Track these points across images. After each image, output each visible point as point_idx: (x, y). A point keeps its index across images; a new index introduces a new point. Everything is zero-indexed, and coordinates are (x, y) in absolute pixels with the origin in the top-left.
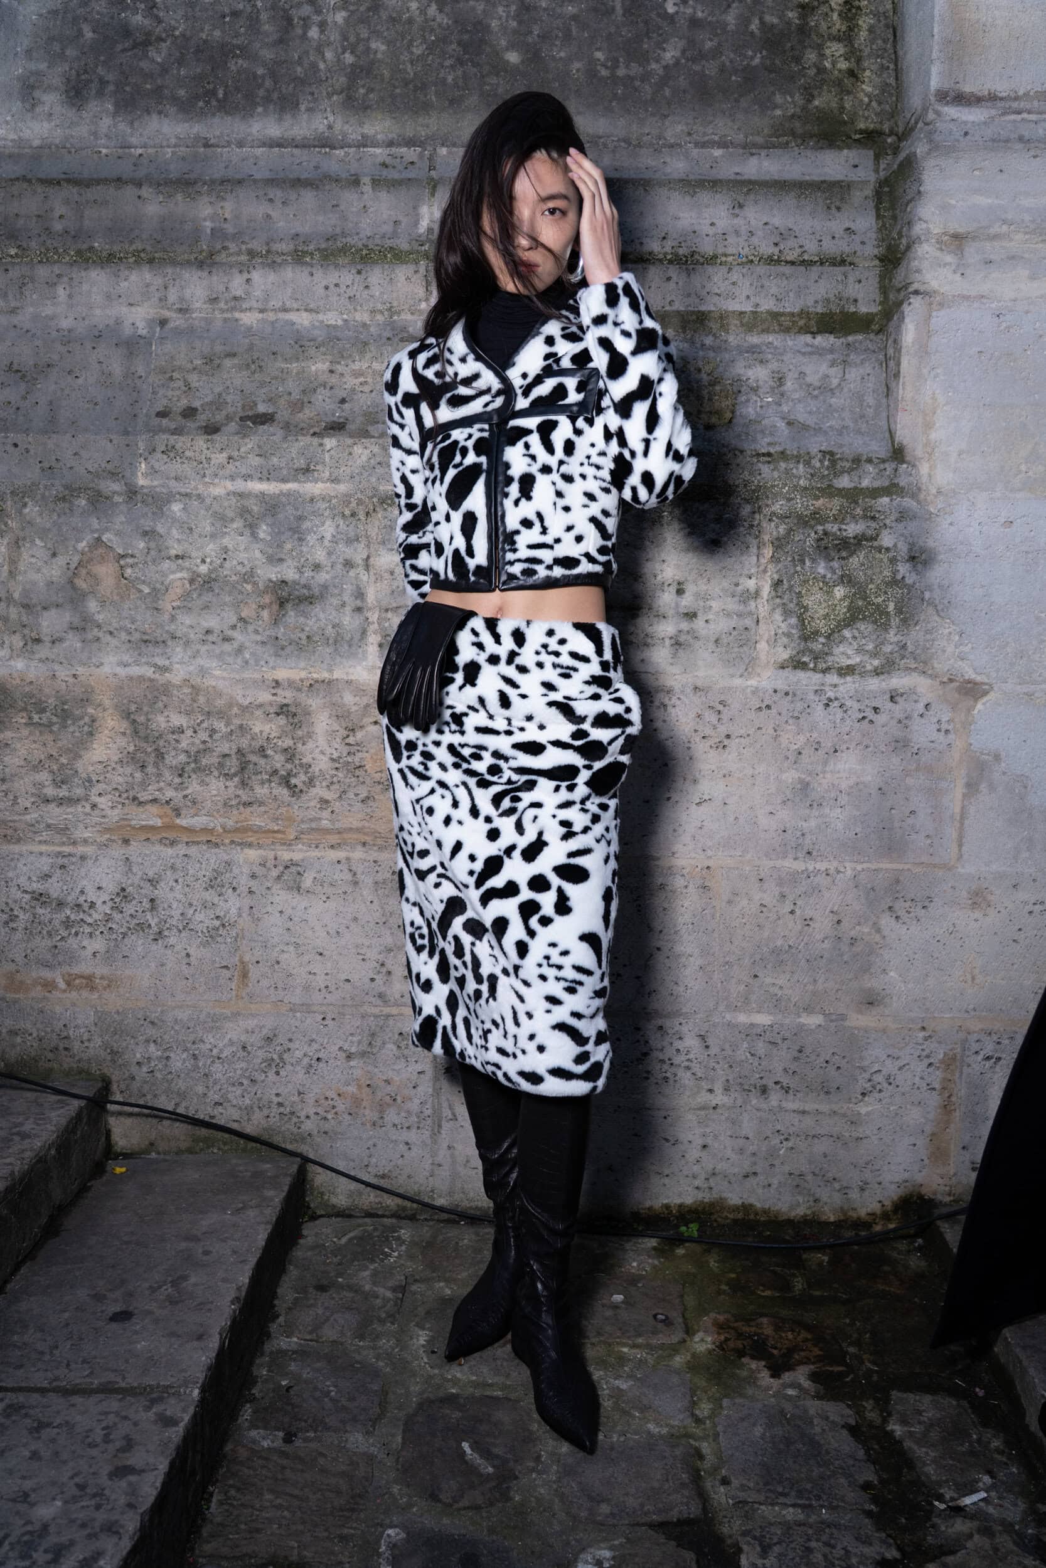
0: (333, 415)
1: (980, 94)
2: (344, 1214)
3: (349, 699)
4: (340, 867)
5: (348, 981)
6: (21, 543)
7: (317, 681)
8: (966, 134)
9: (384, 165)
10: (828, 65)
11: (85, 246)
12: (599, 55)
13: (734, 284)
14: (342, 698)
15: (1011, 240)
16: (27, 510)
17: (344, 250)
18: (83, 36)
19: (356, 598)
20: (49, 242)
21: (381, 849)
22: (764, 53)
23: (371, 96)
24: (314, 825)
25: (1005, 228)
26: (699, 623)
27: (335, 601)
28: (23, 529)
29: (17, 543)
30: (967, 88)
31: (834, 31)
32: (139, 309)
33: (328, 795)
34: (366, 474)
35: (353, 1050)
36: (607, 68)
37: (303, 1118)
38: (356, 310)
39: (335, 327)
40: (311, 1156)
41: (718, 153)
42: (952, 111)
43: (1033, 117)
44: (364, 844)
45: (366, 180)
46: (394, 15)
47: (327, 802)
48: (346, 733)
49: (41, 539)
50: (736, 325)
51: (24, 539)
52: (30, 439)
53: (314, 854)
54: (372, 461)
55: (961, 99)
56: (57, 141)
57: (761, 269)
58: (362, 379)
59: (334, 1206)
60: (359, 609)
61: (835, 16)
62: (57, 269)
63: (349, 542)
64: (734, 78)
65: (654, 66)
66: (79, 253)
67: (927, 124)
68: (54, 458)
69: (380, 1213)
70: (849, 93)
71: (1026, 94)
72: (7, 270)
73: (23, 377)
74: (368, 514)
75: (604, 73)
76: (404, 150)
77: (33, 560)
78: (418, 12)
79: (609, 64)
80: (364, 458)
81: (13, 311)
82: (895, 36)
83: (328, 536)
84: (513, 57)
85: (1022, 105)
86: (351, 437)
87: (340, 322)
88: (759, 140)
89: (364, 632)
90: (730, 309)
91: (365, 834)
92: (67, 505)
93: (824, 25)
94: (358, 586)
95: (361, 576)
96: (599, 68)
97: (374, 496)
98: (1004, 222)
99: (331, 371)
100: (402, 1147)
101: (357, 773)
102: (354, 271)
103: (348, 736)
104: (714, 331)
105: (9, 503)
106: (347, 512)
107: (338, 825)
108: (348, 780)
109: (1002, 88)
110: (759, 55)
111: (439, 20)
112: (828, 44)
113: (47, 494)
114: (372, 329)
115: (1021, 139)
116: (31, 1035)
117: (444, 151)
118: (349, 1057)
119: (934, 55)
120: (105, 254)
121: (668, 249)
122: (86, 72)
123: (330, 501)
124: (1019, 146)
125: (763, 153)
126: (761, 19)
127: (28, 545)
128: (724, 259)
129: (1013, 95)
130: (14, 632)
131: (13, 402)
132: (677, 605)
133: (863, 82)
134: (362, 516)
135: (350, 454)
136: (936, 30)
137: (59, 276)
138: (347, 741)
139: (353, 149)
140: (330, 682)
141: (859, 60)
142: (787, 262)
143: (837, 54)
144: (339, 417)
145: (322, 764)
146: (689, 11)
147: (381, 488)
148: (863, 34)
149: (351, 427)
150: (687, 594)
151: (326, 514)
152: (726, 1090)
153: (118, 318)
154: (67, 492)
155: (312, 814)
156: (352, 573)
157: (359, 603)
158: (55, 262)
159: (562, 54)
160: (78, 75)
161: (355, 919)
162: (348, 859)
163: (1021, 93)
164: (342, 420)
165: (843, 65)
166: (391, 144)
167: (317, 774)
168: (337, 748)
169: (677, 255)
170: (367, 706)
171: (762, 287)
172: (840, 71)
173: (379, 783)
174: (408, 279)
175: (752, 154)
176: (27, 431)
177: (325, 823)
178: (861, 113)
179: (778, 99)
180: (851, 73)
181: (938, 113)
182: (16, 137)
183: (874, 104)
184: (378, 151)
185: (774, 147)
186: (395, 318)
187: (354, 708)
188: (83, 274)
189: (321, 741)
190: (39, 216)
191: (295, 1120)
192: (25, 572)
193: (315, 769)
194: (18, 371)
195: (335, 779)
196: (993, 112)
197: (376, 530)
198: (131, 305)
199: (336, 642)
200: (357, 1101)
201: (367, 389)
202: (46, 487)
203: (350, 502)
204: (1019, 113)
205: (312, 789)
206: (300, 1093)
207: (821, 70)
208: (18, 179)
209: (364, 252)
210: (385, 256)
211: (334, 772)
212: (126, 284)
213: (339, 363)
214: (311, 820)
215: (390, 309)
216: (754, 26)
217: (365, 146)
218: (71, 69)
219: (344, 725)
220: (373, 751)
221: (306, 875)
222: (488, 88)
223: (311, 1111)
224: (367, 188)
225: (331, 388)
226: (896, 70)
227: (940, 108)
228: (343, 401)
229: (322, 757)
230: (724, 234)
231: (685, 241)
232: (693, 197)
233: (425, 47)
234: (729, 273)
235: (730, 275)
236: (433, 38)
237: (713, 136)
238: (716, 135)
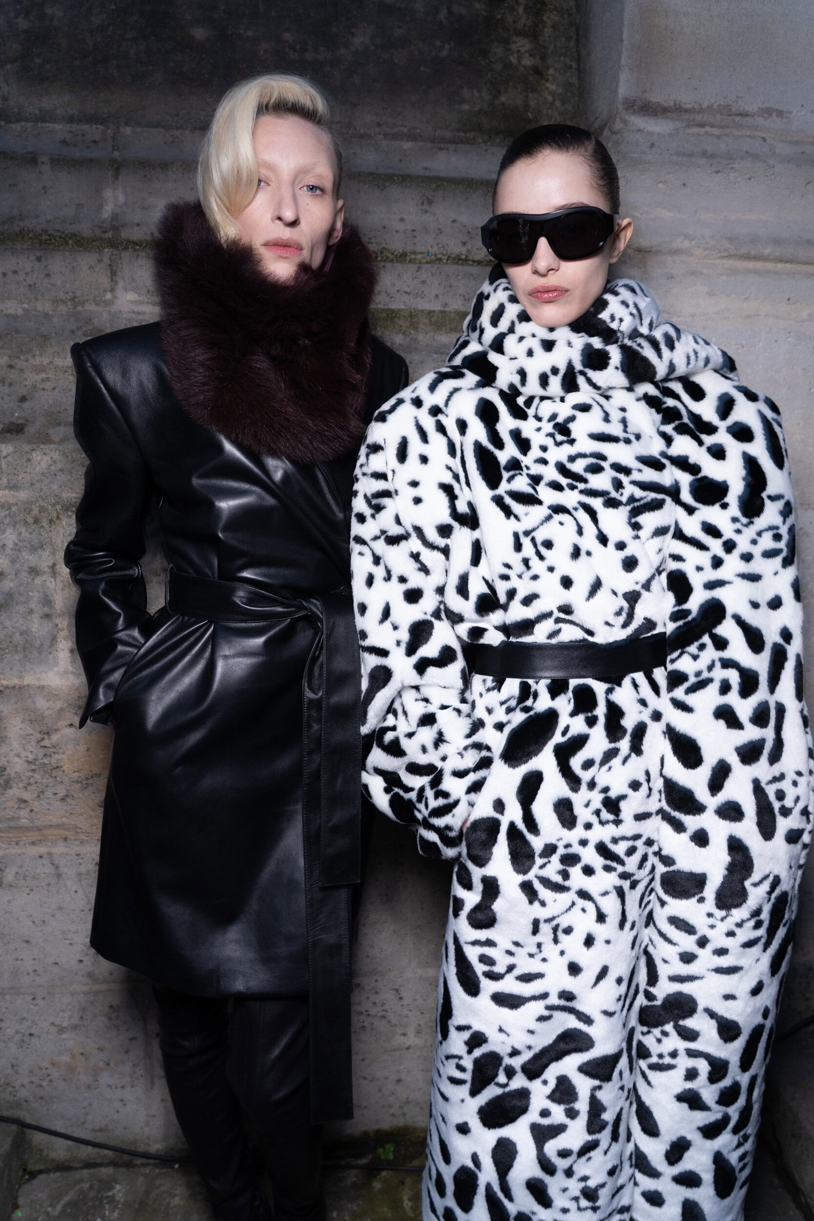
0: (12, 414)
1: (666, 105)
2: (63, 1167)
3: (42, 703)
4: (41, 861)
5: (57, 964)
7: (7, 687)
8: (652, 145)
9: (64, 142)
10: (513, 59)
12: (287, 36)
13: (423, 282)
14: (35, 703)
15: (691, 255)
17: (21, 235)
19: (44, 605)
21: (82, 842)
22: (452, 44)
23: (48, 67)
24: (12, 824)
25: (686, 244)
27: (21, 609)
30: (655, 98)
31: (520, 25)
33: (26, 796)
34: (46, 482)
35: (65, 1024)
36: (295, 50)
37: (17, 1088)
38: (37, 299)
39: (15, 317)
40: (29, 1120)
41: (407, 145)
42: (639, 122)
43: (716, 131)
44: (66, 839)
45: (44, 159)
47: (25, 801)
48: (39, 736)
50: (425, 324)
53: (14, 851)
54: (53, 468)
55: (649, 109)
57: (450, 269)
58: (44, 375)
59: (53, 1160)
60: (47, 616)
61: (521, 10)
63: (33, 549)
64: (422, 69)
65: (343, 51)
67: (613, 133)
69: (99, 1161)
70: (534, 90)
71: (710, 107)
74: (51, 521)
75: (293, 56)
76: (85, 127)
80: (44, 465)
82: (578, 35)
83: (10, 544)
84: (199, 33)
85: (706, 118)
86: (30, 442)
87: (20, 312)
88: (448, 134)
89: (54, 639)
90: (420, 308)
91: (65, 829)
93: (510, 19)
94: (44, 593)
95: (48, 583)
97: (58, 503)
98: (686, 236)
99: (11, 367)
100: (117, 1105)
101: (54, 773)
102: (33, 258)
103: (43, 739)
104: (404, 329)
106: (30, 520)
107: (37, 823)
108: (45, 781)
109: (687, 99)
110: (447, 46)
112: (514, 38)
114: (55, 320)
115: (704, 154)
117: (128, 130)
118: (62, 1030)
119: (623, 61)
123: (9, 509)
124: (702, 161)
125: (452, 147)
126: (449, 8)
128: (413, 256)
129: (697, 107)
133: (547, 80)
134: (45, 524)
135: (29, 460)
136: (625, 35)
138: (42, 744)
139: (30, 124)
140: (21, 688)
141: (543, 57)
142: (474, 261)
143: (523, 50)
144: (18, 417)
145: (17, 766)
147: (64, 495)
148: (548, 31)
149: (31, 429)
151: (6, 522)
152: (418, 1032)
155: (10, 813)
156: (38, 581)
157: (46, 610)
159: (250, 33)
161: (60, 908)
162: (50, 854)
163: (705, 105)
164: (20, 421)
165: (527, 62)
166: (71, 120)
167: (13, 775)
168: (32, 751)
170: (61, 709)
171: (451, 286)
172: (525, 67)
173: (77, 782)
174: (91, 267)
175: (441, 149)
177: (24, 822)
178: (545, 111)
179: (466, 93)
180: (537, 71)
181: (625, 122)
183: (558, 103)
184: (58, 127)
185: (462, 142)
186: (79, 308)
187: (47, 713)
189: (16, 745)
191: (10, 1089)
193: (11, 771)
195: (32, 780)
196: (678, 124)
197: (61, 537)
199: (25, 649)
200: (71, 1069)
201: (47, 385)
203: (32, 510)
204: (702, 125)
205: (9, 791)
206: (13, 1066)
207: (508, 66)
209: (44, 238)
210: (67, 243)
211: (30, 774)
213: (18, 358)
214: (9, 819)
215: (73, 299)
216: (442, 16)
217: (44, 121)
219: (38, 729)
220: (69, 752)
221: (7, 870)
222: (172, 65)
223: (26, 1081)
224: (46, 168)
225: (10, 385)
226: (578, 70)
227: (627, 117)
228: (23, 399)
229: (17, 759)
230: (414, 231)
231: (375, 237)
232: (382, 190)
233: (104, 16)
234: (418, 271)
235: (419, 273)
236: (113, 7)
237: (402, 128)
238: (405, 126)
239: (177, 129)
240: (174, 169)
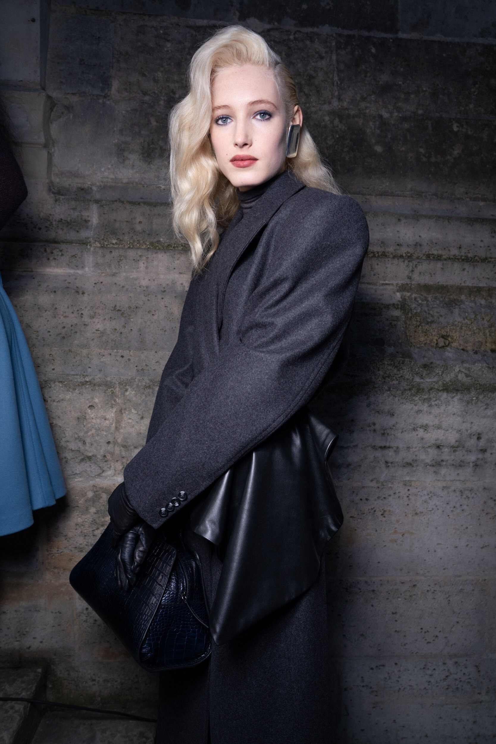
6: (123, 411)
11: (155, 240)
12: (421, 150)
16: (127, 393)
18: (151, 124)
20: (135, 237)
26: (488, 454)
28: (125, 404)
29: (121, 411)
32: (185, 275)
41: (481, 204)
46: (317, 123)
49: (135, 409)
51: (125, 409)
52: (131, 354)
56: (137, 180)
62: (139, 252)
64: (488, 166)
65: (449, 157)
66: (152, 244)
68: (145, 364)
72: (111, 252)
73: (123, 314)
75: (424, 159)
77: (130, 421)
78: (329, 122)
79: (427, 155)
81: (114, 275)
84: (379, 149)
92: (151, 390)
96: (422, 157)
104: (484, 296)
105: (117, 389)
111: (340, 127)
113: (140, 384)
116: (117, 681)
120: (166, 244)
121: (463, 254)
122: (153, 143)
127: (127, 412)
128: (490, 260)
130: (117, 461)
131: (118, 329)
132: (477, 445)
137: (141, 256)
146: (464, 130)
150: (482, 440)
152: (487, 692)
153: (173, 281)
154: (151, 383)
158: (138, 248)
159: (403, 149)
160: (149, 145)
169: (467, 257)
176: (129, 349)
182: (114, 177)
188: (154, 255)
190: (127, 222)
192: (125, 427)
194: (119, 310)
198: (180, 273)
202: (139, 380)
208: (116, 201)
212: (178, 262)
218: (144, 141)
222: (366, 164)
230: (488, 247)
231: (471, 250)
232: (472, 226)
233: (333, 140)
234: (494, 267)
235: (494, 268)
236: (337, 136)
237: (478, 195)
238: (480, 194)
239: (368, 195)
240: (370, 215)
